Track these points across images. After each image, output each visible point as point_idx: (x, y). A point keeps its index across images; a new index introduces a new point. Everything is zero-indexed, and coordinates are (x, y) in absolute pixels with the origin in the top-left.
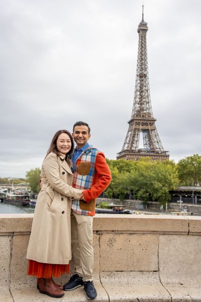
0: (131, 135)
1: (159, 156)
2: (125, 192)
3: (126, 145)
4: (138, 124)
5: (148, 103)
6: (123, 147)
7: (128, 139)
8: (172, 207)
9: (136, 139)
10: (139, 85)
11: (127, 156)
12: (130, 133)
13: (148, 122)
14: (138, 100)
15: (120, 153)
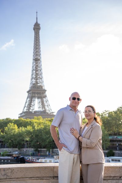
0: (29, 101)
1: (49, 115)
2: (22, 143)
3: (26, 108)
4: (34, 93)
5: (41, 78)
6: (24, 109)
7: (27, 104)
8: (55, 152)
9: (32, 104)
10: (35, 66)
11: (26, 116)
12: (28, 99)
13: (41, 92)
14: (34, 76)
15: (21, 114)
